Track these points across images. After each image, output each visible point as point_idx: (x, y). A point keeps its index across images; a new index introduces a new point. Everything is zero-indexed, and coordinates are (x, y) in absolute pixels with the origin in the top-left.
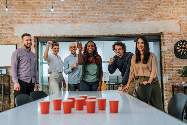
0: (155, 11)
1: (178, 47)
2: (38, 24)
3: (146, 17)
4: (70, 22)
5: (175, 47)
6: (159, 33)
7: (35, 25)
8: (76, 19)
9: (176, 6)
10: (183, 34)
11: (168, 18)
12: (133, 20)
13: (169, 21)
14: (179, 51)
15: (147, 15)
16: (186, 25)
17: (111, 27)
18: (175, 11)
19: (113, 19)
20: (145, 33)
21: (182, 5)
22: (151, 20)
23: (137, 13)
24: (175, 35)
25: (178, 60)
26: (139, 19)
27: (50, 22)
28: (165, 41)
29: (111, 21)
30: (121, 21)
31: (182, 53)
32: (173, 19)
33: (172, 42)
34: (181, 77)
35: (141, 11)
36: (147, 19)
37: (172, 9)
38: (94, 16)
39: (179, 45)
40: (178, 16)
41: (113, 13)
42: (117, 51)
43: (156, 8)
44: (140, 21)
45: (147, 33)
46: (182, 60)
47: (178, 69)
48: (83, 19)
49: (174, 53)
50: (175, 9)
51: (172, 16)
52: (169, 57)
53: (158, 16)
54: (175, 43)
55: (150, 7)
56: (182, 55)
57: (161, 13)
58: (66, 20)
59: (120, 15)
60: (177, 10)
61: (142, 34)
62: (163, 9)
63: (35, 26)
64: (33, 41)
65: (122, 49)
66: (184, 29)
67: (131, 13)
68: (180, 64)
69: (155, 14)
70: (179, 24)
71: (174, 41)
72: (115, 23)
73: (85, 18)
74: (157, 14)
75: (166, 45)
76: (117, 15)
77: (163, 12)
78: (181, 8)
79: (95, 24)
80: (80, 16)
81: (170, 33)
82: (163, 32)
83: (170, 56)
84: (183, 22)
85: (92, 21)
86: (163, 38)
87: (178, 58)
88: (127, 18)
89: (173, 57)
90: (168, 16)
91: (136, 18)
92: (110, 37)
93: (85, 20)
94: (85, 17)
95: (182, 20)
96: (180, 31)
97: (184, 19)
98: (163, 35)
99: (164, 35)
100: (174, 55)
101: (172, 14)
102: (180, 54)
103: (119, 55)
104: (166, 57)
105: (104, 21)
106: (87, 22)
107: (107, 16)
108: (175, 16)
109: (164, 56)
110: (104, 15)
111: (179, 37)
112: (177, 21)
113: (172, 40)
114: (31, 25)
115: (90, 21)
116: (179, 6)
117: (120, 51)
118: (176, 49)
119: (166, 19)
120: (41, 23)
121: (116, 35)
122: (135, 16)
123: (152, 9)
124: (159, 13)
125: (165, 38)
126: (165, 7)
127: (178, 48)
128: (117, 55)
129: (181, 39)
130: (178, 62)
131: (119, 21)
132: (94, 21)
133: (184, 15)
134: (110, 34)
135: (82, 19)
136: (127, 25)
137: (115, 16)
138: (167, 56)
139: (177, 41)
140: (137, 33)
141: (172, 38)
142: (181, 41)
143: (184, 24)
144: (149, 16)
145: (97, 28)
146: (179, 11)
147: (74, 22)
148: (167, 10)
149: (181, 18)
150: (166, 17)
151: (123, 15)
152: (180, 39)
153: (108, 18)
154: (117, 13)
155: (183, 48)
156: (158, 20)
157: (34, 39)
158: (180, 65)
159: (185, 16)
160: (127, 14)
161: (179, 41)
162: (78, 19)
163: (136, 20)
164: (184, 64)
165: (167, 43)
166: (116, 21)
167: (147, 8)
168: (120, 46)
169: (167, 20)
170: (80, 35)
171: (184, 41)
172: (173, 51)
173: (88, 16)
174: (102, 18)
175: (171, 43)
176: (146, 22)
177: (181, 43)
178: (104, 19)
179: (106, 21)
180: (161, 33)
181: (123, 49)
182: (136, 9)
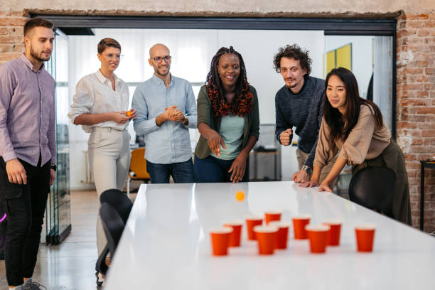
42: (288, 74)
52: (416, 83)
65: (300, 67)
83: (421, 78)
99: (408, 20)
103: (293, 84)
104: (409, 83)
109: (405, 78)
117: (296, 74)
128: (288, 84)
138: (412, 80)
165: (415, 41)
168: (296, 59)
181: (303, 68)
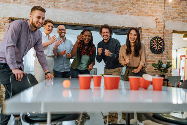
0: (136, 6)
1: (153, 42)
2: (15, 5)
3: (127, 11)
4: (51, 6)
5: (151, 42)
6: (138, 28)
7: (11, 4)
8: (58, 4)
9: (154, 4)
10: (158, 31)
11: (146, 15)
12: (115, 12)
13: (147, 17)
14: (154, 46)
15: (128, 9)
16: (161, 23)
17: (94, 17)
18: (152, 9)
19: (97, 9)
20: (125, 26)
21: (159, 4)
22: (132, 14)
23: (119, 6)
24: (152, 32)
25: (153, 54)
26: (121, 12)
27: (28, 4)
28: (143, 36)
29: (94, 11)
30: (104, 12)
31: (156, 48)
32: (150, 15)
33: (149, 38)
34: (155, 71)
35: (123, 5)
36: (128, 13)
37: (150, 6)
38: (77, 3)
39: (154, 41)
40: (155, 14)
41: (97, 3)
43: (137, 3)
44: (122, 14)
45: (128, 27)
46: (156, 55)
47: (152, 63)
48: (66, 5)
49: (149, 48)
50: (153, 6)
51: (150, 13)
53: (138, 11)
54: (151, 39)
55: (132, 2)
56: (157, 50)
57: (140, 9)
58: (47, 4)
59: (103, 6)
60: (155, 7)
61: (123, 27)
62: (142, 6)
63: (11, 6)
64: (8, 22)
66: (159, 26)
67: (113, 5)
68: (154, 58)
69: (136, 9)
70: (156, 21)
71: (150, 37)
72: (97, 13)
73: (68, 5)
74: (137, 9)
75: (143, 40)
76: (100, 6)
77: (142, 8)
78: (158, 7)
79: (78, 12)
80: (63, 2)
81: (147, 29)
82: (142, 27)
84: (159, 20)
85: (75, 9)
86: (141, 33)
87: (153, 52)
88: (110, 10)
89: (149, 52)
90: (147, 13)
91: (118, 10)
92: (91, 27)
93: (68, 6)
94: (68, 3)
95: (158, 18)
96: (156, 28)
97: (160, 17)
98: (141, 30)
99: (143, 31)
100: (150, 50)
101: (150, 11)
102: (155, 49)
105: (88, 10)
106: (70, 9)
107: (90, 5)
108: (153, 13)
110: (88, 4)
111: (154, 33)
112: (154, 18)
113: (149, 35)
114: (5, 4)
115: (73, 9)
116: (156, 4)
118: (152, 44)
119: (145, 15)
120: (18, 3)
121: (98, 25)
122: (117, 8)
123: (133, 4)
124: (139, 8)
125: (143, 33)
126: (145, 4)
127: (153, 44)
129: (157, 35)
130: (152, 56)
131: (102, 12)
132: (77, 9)
133: (160, 13)
134: (93, 24)
135: (64, 6)
136: (109, 17)
137: (98, 6)
139: (153, 37)
140: (118, 26)
141: (149, 34)
142: (157, 37)
143: (159, 21)
144: (130, 11)
145: (80, 16)
146: (157, 9)
147: (56, 8)
148: (147, 7)
149: (158, 16)
150: (145, 13)
151: (106, 6)
152: (155, 35)
153: (91, 7)
154: (100, 3)
155: (158, 44)
156: (138, 15)
157: (9, 20)
158: (154, 60)
159: (161, 15)
160: (110, 6)
161: (155, 37)
162: (60, 4)
163: (118, 13)
164: (157, 59)
165: (145, 38)
166: (98, 11)
167: (129, 3)
168: (108, 29)
169: (146, 17)
170: (62, 22)
171: (159, 37)
172: (149, 46)
173: (70, 3)
174: (85, 7)
175: (147, 39)
176: (127, 16)
177: (156, 39)
178: (87, 8)
179: (89, 11)
180: (140, 28)
182: (118, 1)
